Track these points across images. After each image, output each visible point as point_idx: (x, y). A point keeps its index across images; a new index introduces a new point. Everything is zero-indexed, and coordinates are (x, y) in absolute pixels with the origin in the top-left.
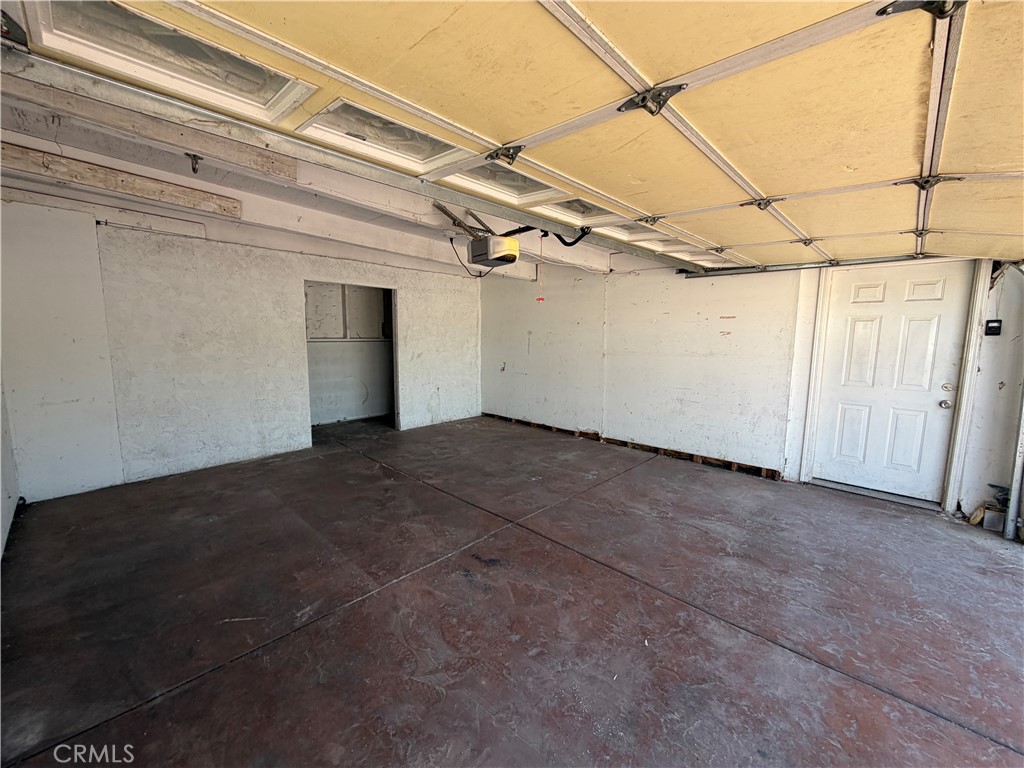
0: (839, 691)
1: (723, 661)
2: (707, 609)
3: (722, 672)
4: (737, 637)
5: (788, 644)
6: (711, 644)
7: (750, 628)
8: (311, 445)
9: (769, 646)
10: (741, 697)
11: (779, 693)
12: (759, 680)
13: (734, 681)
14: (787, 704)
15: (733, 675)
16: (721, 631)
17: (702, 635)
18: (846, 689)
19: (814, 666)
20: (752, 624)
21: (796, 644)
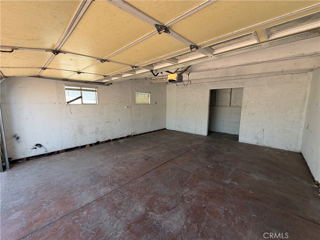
0: (74, 205)
1: (98, 187)
2: (116, 190)
3: (95, 186)
4: (103, 193)
5: (94, 203)
6: (104, 187)
7: (104, 197)
8: (206, 135)
9: (96, 198)
10: (88, 187)
11: (84, 193)
12: (89, 191)
13: (92, 187)
14: (81, 193)
15: (93, 187)
16: (107, 190)
17: (107, 186)
18: (73, 207)
19: (83, 205)
20: (105, 199)
21: (92, 205)
